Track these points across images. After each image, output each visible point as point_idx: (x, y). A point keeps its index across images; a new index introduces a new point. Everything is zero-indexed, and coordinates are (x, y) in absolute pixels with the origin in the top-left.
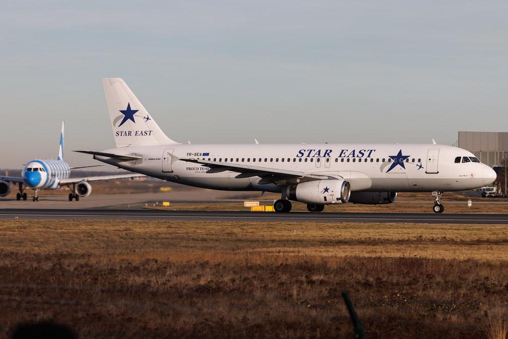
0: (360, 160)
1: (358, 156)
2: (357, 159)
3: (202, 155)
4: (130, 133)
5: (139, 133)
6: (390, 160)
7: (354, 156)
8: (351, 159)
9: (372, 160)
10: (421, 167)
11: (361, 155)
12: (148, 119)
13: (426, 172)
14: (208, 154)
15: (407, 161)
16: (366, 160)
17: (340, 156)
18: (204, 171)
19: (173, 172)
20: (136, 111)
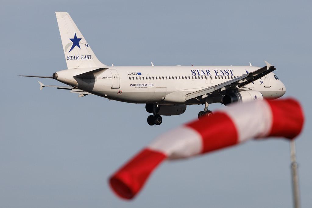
2: (227, 77)
3: (137, 74)
5: (84, 57)
10: (262, 82)
12: (87, 46)
13: (265, 87)
14: (139, 74)
17: (217, 75)
18: (142, 87)
19: (120, 88)
20: (80, 39)
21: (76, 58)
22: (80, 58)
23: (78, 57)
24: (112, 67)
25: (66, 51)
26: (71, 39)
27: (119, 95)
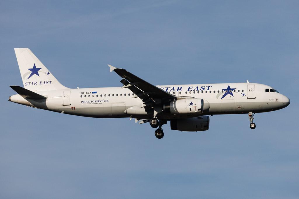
0: (202, 92)
1: (200, 90)
2: (200, 92)
3: (92, 93)
4: (35, 83)
5: (42, 83)
6: (222, 92)
7: (198, 90)
8: (196, 92)
9: (210, 92)
10: (244, 95)
11: (203, 89)
12: (48, 73)
13: (248, 98)
14: (96, 93)
15: (235, 91)
16: (206, 92)
17: (189, 90)
18: (94, 103)
19: (71, 105)
20: (40, 69)
21: (34, 84)
22: (38, 83)
23: (36, 83)
24: (77, 89)
25: (24, 79)
26: (29, 69)
27: (73, 111)
